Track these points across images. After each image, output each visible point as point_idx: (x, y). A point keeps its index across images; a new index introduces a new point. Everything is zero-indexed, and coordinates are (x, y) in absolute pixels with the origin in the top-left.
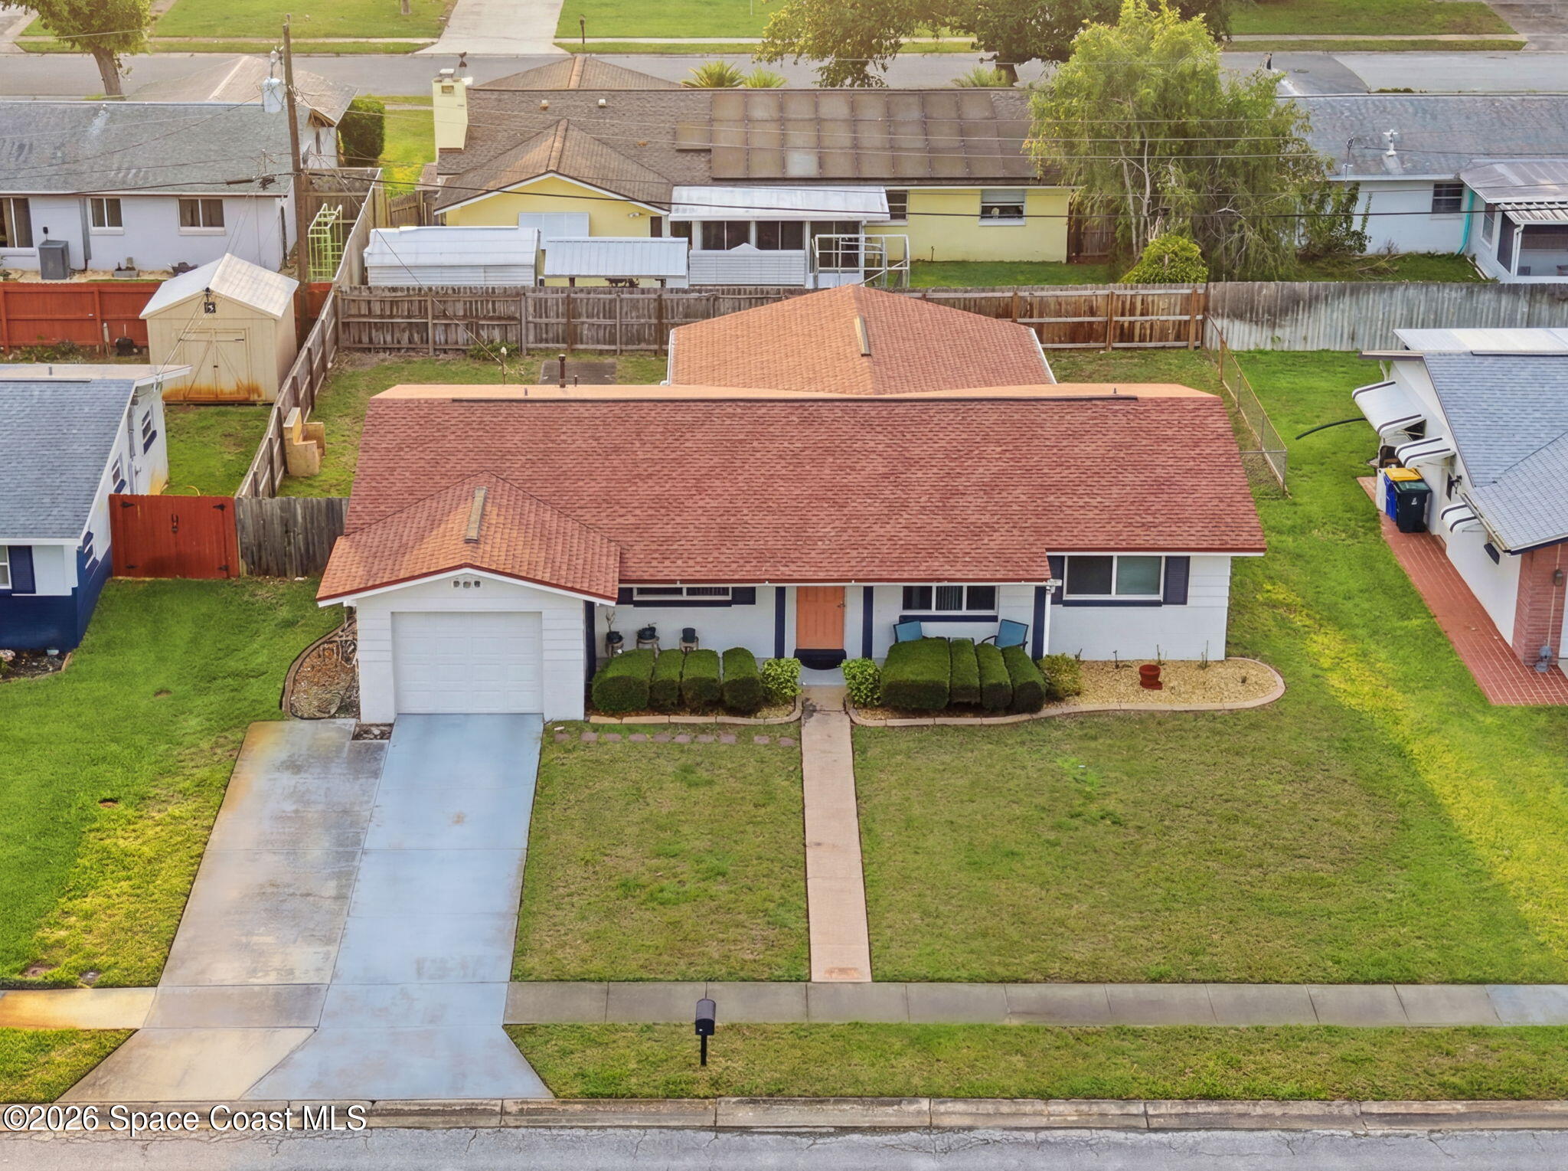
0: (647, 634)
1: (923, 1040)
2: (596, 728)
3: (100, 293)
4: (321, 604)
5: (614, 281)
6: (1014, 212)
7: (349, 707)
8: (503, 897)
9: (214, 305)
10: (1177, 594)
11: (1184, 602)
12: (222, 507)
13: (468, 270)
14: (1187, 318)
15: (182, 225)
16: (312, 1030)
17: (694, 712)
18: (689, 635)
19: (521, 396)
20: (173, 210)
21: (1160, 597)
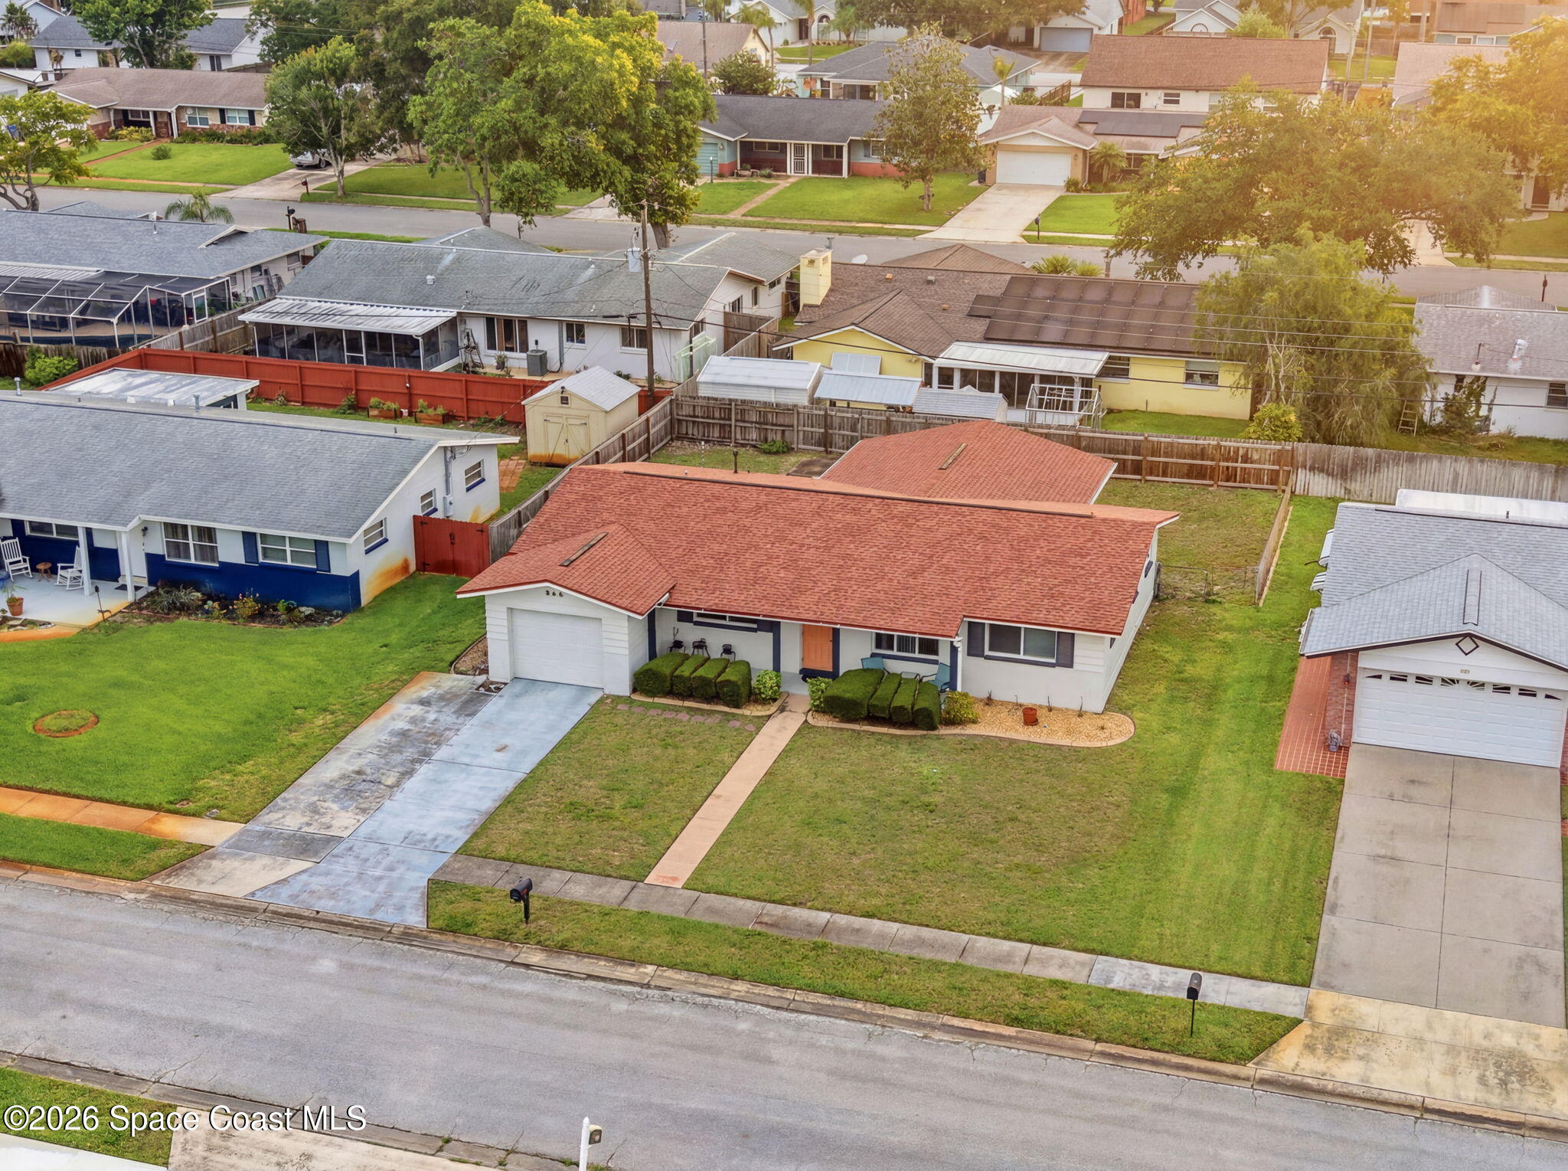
0: (700, 645)
2: (636, 703)
3: (525, 386)
4: (459, 596)
5: (890, 407)
6: (1210, 379)
8: (491, 801)
9: (567, 399)
11: (1072, 667)
12: (482, 531)
14: (1277, 467)
15: (624, 345)
16: (314, 864)
18: (727, 650)
19: (683, 475)
20: (616, 337)
21: (1054, 661)
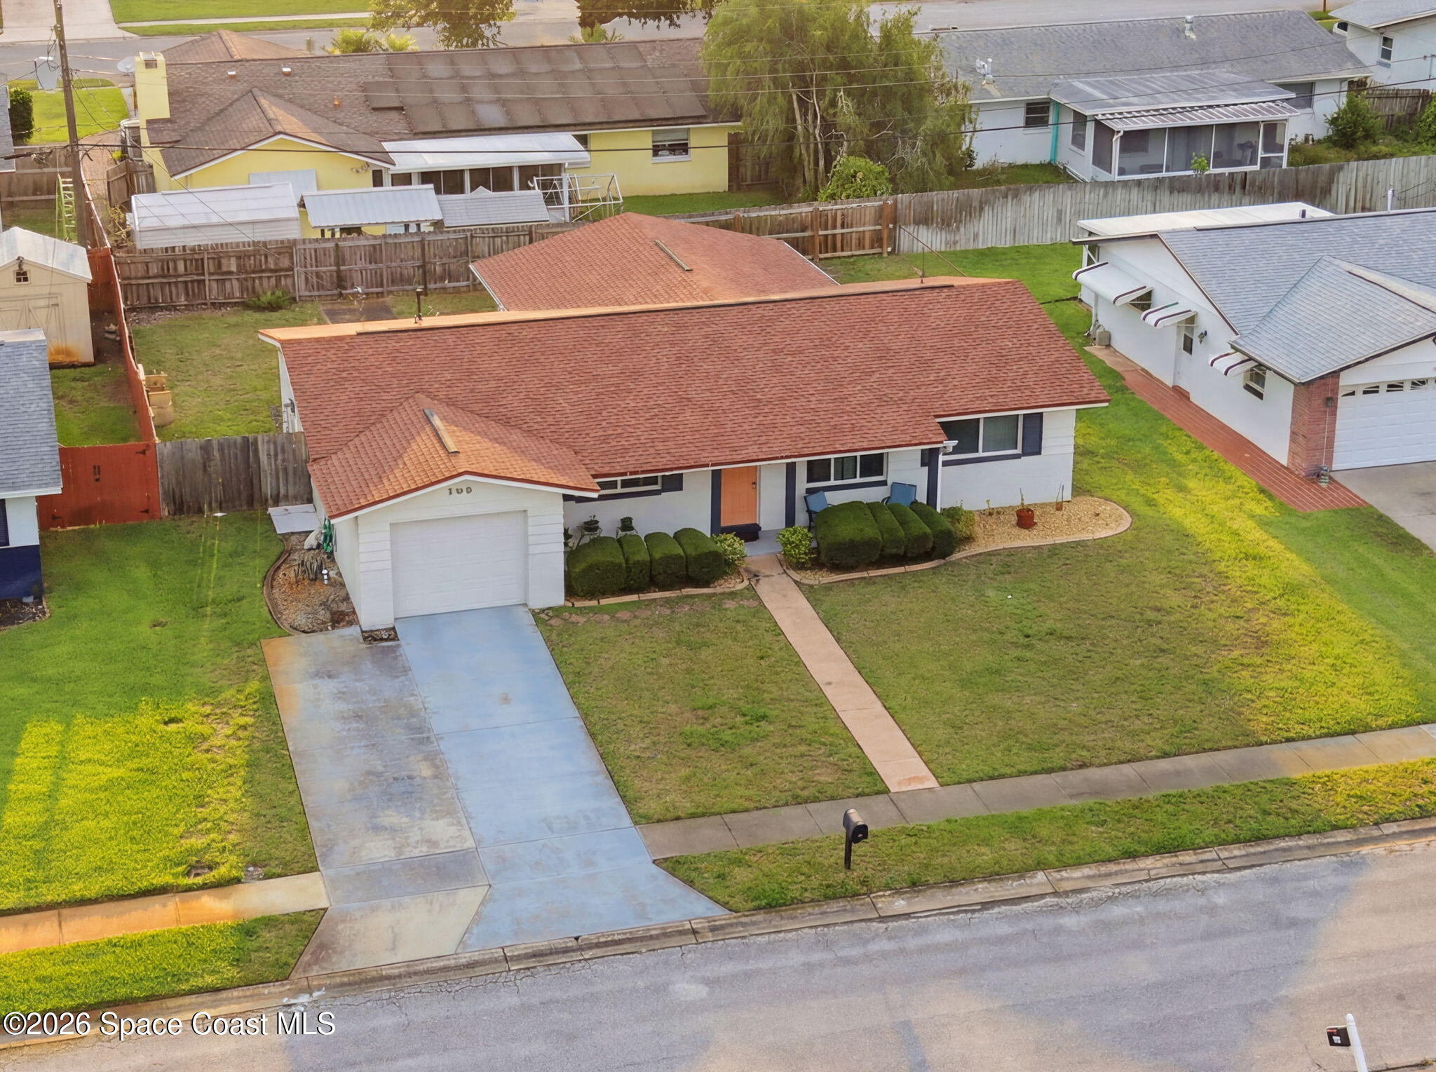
0: (592, 527)
1: (1018, 827)
2: (581, 611)
6: (681, 148)
7: (342, 616)
8: (586, 759)
9: (26, 273)
10: (1033, 446)
11: (1039, 453)
12: (144, 452)
13: (220, 228)
14: (878, 227)
16: (487, 888)
17: (663, 588)
18: (627, 524)
21: (1019, 451)
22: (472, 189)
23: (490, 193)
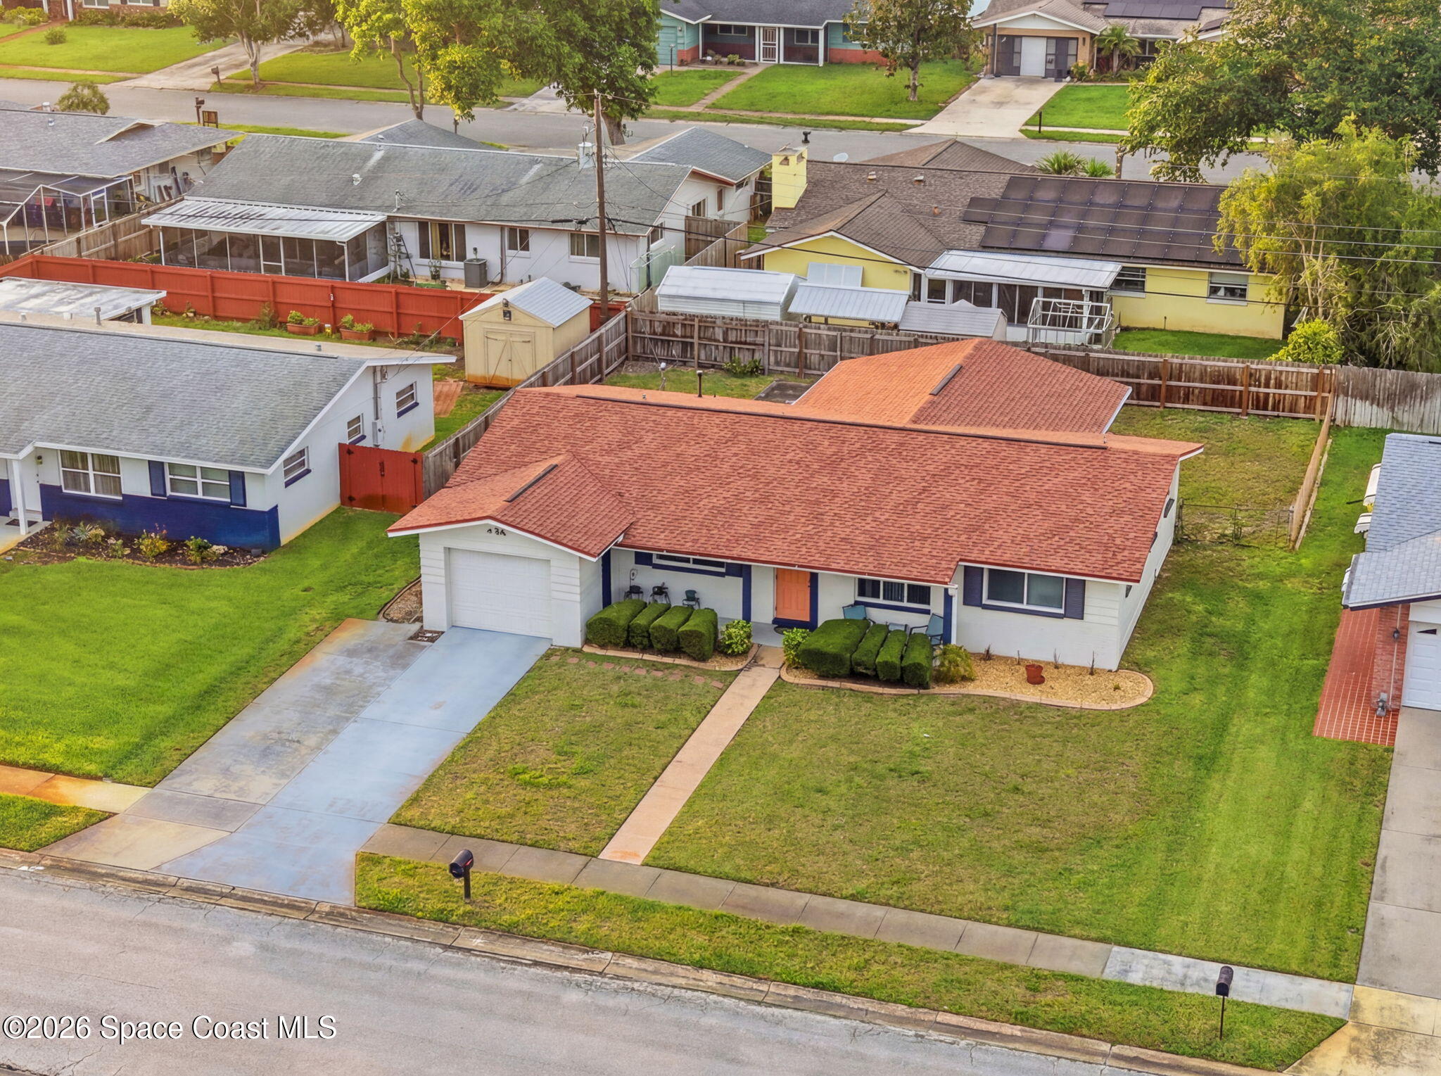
0: (661, 591)
2: (590, 656)
3: (462, 299)
4: (389, 535)
6: (1237, 293)
9: (510, 313)
10: (1075, 610)
11: (1082, 618)
12: (416, 461)
14: (1315, 394)
15: (573, 254)
16: (229, 833)
18: (691, 596)
19: (640, 399)
21: (1062, 611)
22: (955, 299)
23: (970, 305)
